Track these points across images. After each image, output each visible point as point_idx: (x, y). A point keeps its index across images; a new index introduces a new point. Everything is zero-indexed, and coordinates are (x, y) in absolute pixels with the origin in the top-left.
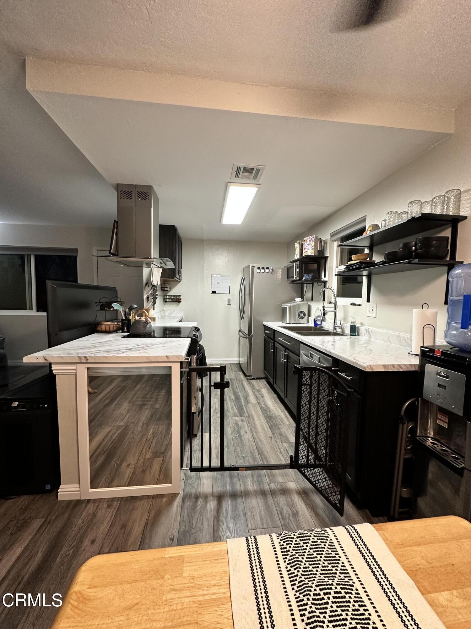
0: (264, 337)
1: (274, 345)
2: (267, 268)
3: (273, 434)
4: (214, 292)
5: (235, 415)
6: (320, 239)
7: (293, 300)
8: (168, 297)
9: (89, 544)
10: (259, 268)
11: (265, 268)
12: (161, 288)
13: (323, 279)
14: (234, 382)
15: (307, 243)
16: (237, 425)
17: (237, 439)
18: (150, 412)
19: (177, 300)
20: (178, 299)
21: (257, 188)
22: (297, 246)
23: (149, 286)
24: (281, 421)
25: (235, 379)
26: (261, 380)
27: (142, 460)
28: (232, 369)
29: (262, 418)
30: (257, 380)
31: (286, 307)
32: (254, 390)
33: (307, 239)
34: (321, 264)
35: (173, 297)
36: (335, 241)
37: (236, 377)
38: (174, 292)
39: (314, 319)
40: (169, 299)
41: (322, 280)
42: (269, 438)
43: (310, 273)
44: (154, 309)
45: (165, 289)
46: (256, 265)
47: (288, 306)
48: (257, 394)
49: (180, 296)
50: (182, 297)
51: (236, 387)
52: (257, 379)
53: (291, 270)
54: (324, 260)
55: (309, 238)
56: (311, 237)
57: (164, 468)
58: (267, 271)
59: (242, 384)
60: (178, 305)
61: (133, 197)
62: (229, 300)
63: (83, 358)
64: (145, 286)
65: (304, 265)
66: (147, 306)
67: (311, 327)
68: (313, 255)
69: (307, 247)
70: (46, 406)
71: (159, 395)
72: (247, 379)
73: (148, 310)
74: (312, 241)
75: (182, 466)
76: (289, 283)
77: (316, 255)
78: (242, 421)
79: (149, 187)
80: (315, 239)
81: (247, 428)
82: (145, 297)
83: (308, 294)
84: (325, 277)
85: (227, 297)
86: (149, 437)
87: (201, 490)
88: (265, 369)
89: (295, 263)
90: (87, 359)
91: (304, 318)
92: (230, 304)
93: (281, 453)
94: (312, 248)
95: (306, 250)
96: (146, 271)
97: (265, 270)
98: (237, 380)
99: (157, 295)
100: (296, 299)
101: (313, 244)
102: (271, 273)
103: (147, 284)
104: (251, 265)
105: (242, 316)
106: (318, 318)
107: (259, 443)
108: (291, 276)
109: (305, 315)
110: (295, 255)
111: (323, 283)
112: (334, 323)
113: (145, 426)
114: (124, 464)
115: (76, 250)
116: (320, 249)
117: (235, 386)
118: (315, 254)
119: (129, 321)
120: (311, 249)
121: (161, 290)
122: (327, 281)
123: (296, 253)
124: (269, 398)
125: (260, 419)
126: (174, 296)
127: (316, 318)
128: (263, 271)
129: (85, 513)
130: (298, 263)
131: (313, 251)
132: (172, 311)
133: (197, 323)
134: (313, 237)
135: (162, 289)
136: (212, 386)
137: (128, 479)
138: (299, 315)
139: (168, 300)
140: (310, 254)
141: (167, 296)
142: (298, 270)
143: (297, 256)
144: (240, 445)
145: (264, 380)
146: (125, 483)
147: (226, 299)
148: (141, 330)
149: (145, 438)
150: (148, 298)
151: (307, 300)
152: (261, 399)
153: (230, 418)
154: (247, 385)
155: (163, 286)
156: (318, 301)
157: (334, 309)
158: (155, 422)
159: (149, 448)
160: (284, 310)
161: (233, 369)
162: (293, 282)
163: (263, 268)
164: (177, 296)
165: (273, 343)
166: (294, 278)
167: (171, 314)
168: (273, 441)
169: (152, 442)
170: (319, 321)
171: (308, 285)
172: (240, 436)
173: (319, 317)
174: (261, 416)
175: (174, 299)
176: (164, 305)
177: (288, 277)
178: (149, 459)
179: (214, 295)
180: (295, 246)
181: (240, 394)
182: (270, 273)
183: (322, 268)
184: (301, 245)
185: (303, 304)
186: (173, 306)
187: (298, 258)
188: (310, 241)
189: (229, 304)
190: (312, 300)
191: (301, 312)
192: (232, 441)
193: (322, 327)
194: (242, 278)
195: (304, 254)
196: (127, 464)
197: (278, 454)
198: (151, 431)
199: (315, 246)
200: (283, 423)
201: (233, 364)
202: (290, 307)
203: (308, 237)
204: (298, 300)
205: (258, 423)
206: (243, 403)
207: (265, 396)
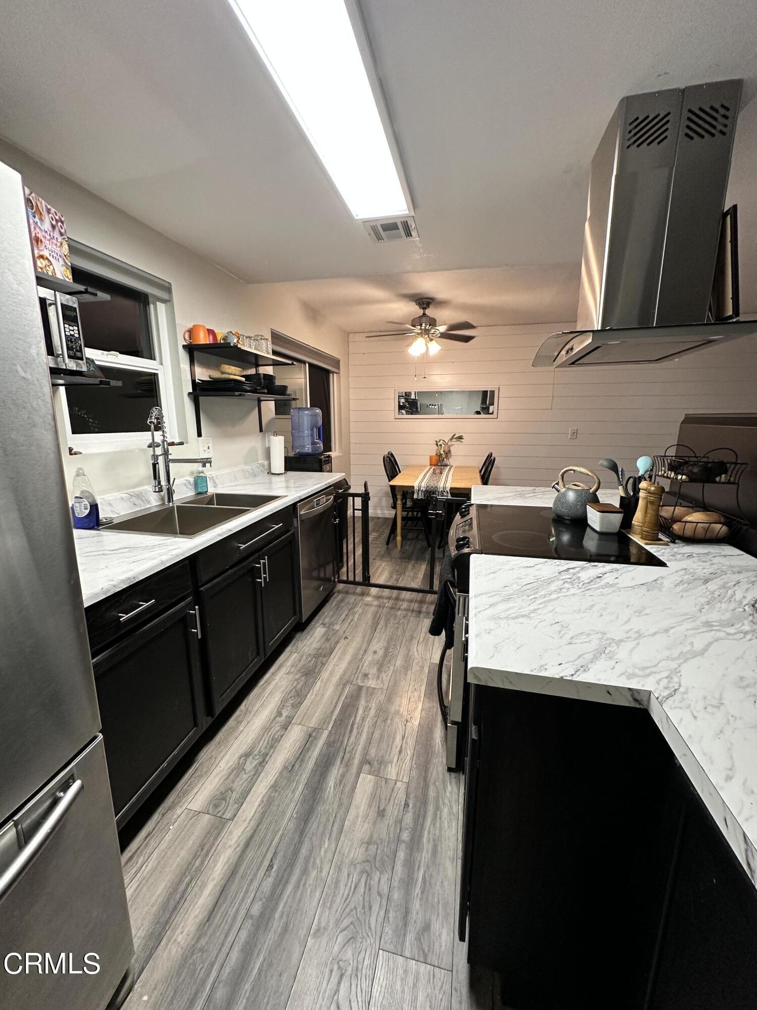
3: (337, 643)
16: (380, 670)
17: (394, 645)
42: (350, 637)
78: (365, 676)
107: (368, 634)
125: (333, 670)
142: (72, 330)
144: (395, 637)
168: (347, 634)
172: (387, 649)
205: (343, 665)
206: (326, 733)
207: (237, 756)
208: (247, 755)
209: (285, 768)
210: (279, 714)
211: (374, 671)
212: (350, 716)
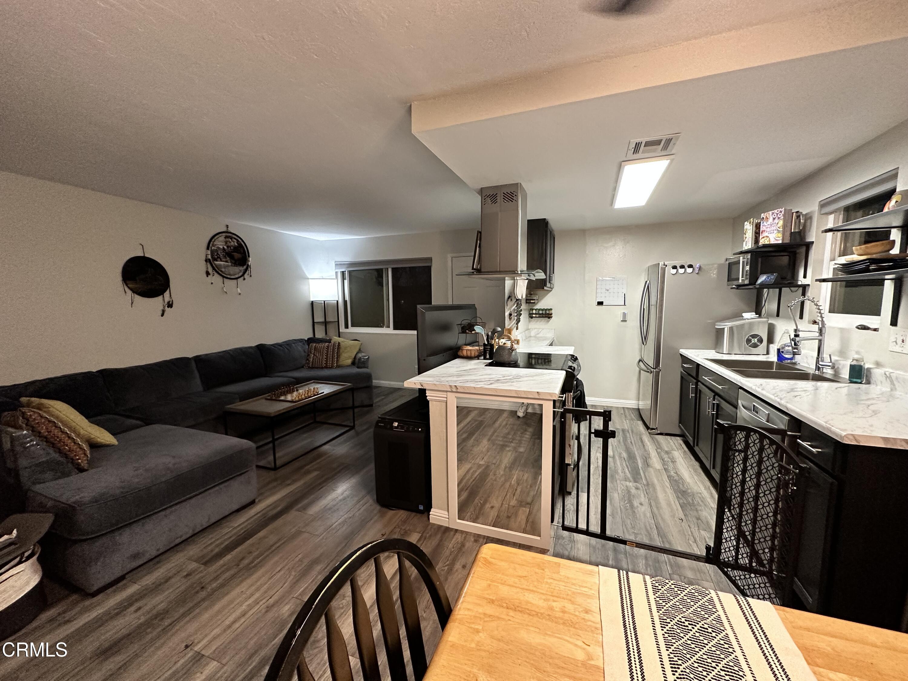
0: (681, 372)
1: (696, 387)
2: (690, 266)
3: (685, 515)
4: (600, 303)
5: (626, 479)
6: (797, 212)
7: (738, 316)
8: (534, 312)
9: (460, 567)
10: (675, 267)
11: (686, 267)
12: (526, 300)
13: (801, 281)
14: (628, 435)
15: (769, 223)
16: (629, 492)
17: (627, 510)
18: (513, 455)
19: (547, 315)
20: (549, 314)
21: (669, 161)
22: (749, 228)
23: (511, 300)
24: (702, 501)
25: (630, 431)
26: (672, 437)
27: (507, 506)
28: (626, 416)
29: (670, 491)
30: (667, 437)
31: (724, 328)
32: (659, 450)
33: (769, 215)
34: (797, 255)
35: (541, 312)
36: (831, 213)
37: (632, 428)
38: (543, 304)
39: (779, 350)
40: (536, 314)
41: (800, 283)
42: (677, 520)
43: (772, 272)
44: (517, 329)
45: (532, 301)
46: (670, 263)
47: (726, 326)
48: (665, 457)
49: (551, 309)
50: (553, 312)
51: (631, 443)
52: (667, 434)
53: (734, 267)
54: (803, 249)
55: (773, 213)
56: (776, 211)
57: (531, 520)
58: (690, 270)
59: (641, 439)
60: (548, 321)
61: (498, 200)
62: (624, 314)
63: (454, 387)
64: (507, 300)
65: (760, 259)
66: (509, 325)
67: (772, 363)
68: (780, 242)
69: (768, 230)
70: (420, 430)
71: (523, 437)
72: (649, 433)
73: (510, 331)
74: (779, 218)
75: (552, 521)
76: (732, 288)
77: (787, 241)
78: (637, 488)
79: (516, 185)
80: (784, 215)
81: (643, 499)
82: (507, 314)
83: (770, 306)
84: (805, 277)
85: (619, 312)
86: (513, 482)
87: (575, 555)
88: (680, 422)
89: (741, 258)
90: (457, 389)
91: (758, 346)
92: (626, 321)
93: (695, 541)
94: (778, 230)
95: (765, 234)
96: (508, 283)
97: (685, 270)
98: (632, 432)
99: (521, 310)
100: (744, 314)
101: (781, 223)
102: (698, 273)
103: (509, 297)
104: (661, 263)
105: (644, 339)
106: (787, 348)
107: (660, 521)
108: (733, 276)
109: (761, 341)
110: (744, 243)
111: (801, 289)
112: (818, 358)
113: (507, 470)
114: (488, 506)
115: (430, 260)
116: (797, 230)
117: (629, 441)
118: (783, 240)
119: (492, 346)
120: (775, 232)
121: (526, 303)
122: (809, 285)
123: (747, 240)
124: (684, 464)
125: (665, 492)
126: (543, 310)
127: (783, 348)
128: (681, 271)
129: (454, 540)
130: (749, 256)
131: (780, 235)
132: (540, 330)
133: (573, 348)
134: (781, 212)
135: (528, 301)
136: (593, 433)
137: (492, 521)
138: (748, 341)
139: (534, 316)
140: (773, 242)
141: (533, 310)
142: (748, 268)
143: (748, 245)
144: (630, 518)
145: (678, 438)
146: (490, 524)
147: (620, 313)
148: (505, 358)
149: (508, 483)
150: (510, 315)
151: (769, 316)
152: (671, 464)
153: (618, 481)
154: (648, 441)
155: (529, 298)
156: (787, 318)
157: (818, 334)
158: (519, 468)
159: (514, 495)
160: (720, 333)
161: (628, 416)
162: (739, 287)
163: (682, 267)
164: (546, 310)
165: (694, 384)
166: (740, 281)
167: (538, 334)
168: (685, 525)
169: (516, 490)
170: (788, 352)
171: (771, 290)
172: (632, 506)
173: (789, 346)
174: (668, 488)
175: (542, 314)
176: (529, 322)
177: (730, 279)
178: (514, 507)
179: (600, 307)
180: (745, 227)
181: (636, 453)
182: (694, 274)
183: (801, 262)
184: (756, 226)
185: (759, 322)
186: (541, 323)
187: (750, 247)
188: (774, 219)
189: (623, 321)
190: (778, 315)
191: (754, 336)
192: (619, 509)
193: (795, 364)
194: (646, 282)
195: (762, 242)
196: (490, 506)
197: (691, 543)
198: (515, 477)
199: (784, 226)
200: (705, 505)
201: (627, 408)
202: (731, 329)
203: (771, 212)
204: (749, 316)
205: (661, 496)
206: (640, 465)
207: (678, 462)
208: (674, 462)
209: (650, 457)
210: (676, 473)
211: (633, 491)
212: (632, 470)
